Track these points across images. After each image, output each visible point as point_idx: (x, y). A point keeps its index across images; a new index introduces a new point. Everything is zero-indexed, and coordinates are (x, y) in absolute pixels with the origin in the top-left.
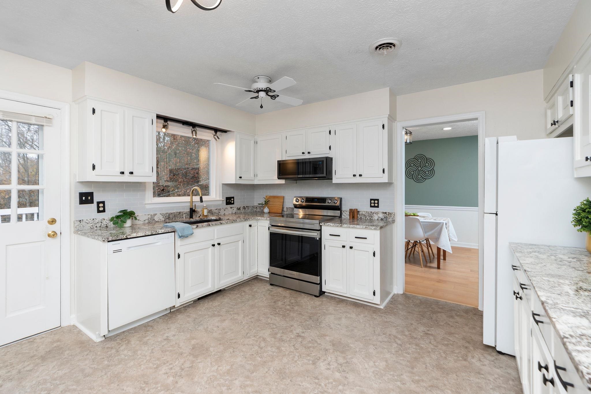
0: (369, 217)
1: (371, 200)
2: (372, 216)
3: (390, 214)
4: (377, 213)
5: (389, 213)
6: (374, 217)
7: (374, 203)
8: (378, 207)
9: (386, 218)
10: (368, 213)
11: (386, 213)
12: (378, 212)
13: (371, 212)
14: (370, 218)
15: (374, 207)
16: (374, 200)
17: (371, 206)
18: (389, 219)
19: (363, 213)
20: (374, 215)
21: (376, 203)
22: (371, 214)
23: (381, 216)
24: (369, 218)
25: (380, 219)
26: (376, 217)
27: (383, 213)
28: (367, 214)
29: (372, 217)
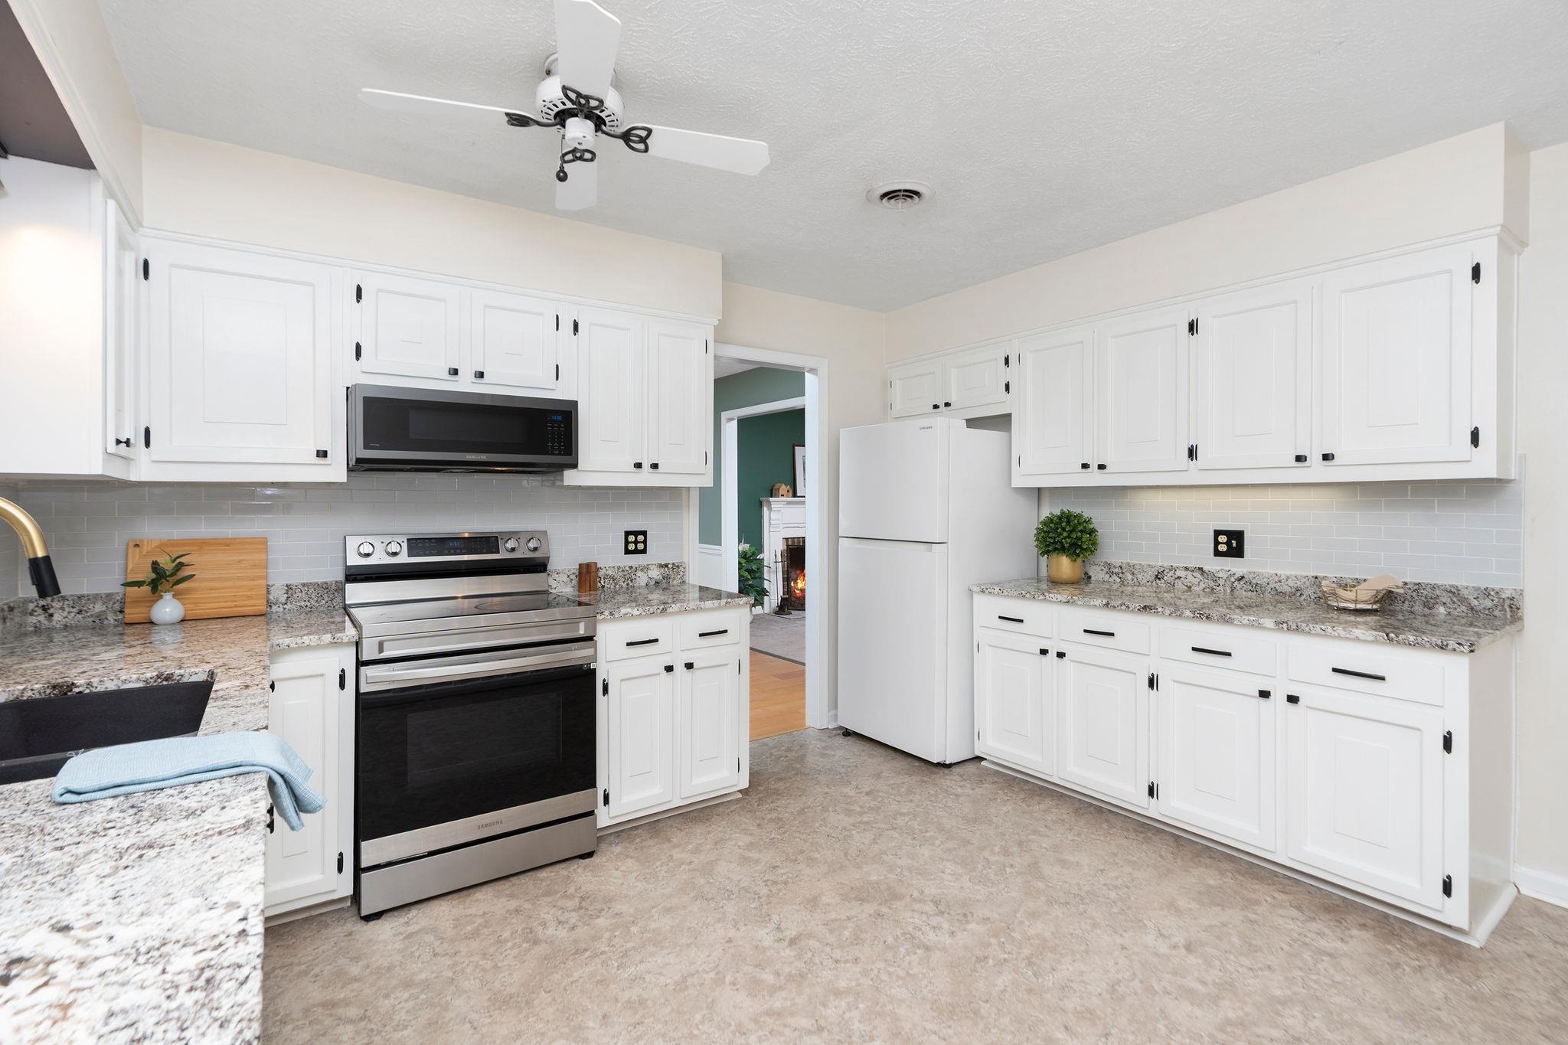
0: (624, 582)
1: (627, 534)
2: (634, 577)
3: (676, 567)
4: (645, 568)
5: (673, 564)
6: (638, 579)
7: (636, 542)
8: (644, 551)
9: (666, 578)
10: (623, 571)
11: (666, 566)
12: (648, 565)
13: (631, 567)
14: (628, 584)
15: (636, 551)
16: (636, 533)
17: (627, 552)
18: (674, 579)
19: (610, 572)
20: (639, 574)
21: (640, 542)
22: (630, 574)
23: (655, 574)
24: (624, 585)
25: (652, 583)
26: (642, 579)
27: (661, 566)
28: (621, 574)
29: (631, 581)
